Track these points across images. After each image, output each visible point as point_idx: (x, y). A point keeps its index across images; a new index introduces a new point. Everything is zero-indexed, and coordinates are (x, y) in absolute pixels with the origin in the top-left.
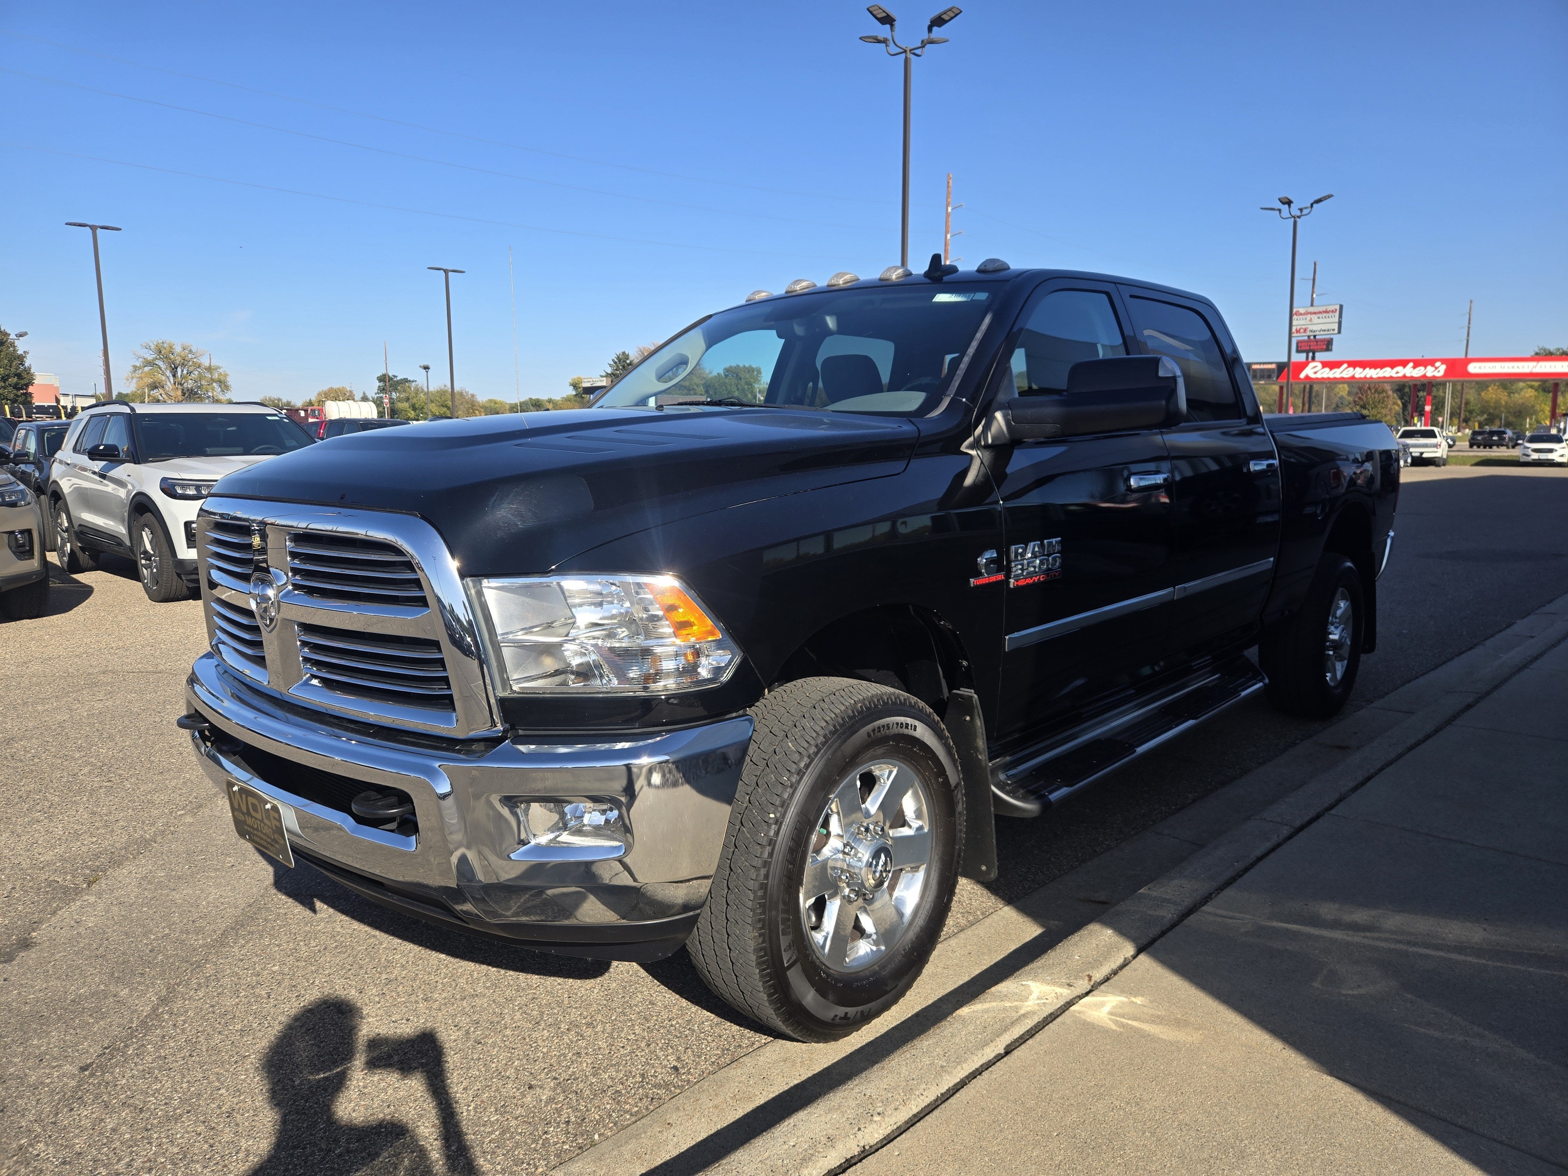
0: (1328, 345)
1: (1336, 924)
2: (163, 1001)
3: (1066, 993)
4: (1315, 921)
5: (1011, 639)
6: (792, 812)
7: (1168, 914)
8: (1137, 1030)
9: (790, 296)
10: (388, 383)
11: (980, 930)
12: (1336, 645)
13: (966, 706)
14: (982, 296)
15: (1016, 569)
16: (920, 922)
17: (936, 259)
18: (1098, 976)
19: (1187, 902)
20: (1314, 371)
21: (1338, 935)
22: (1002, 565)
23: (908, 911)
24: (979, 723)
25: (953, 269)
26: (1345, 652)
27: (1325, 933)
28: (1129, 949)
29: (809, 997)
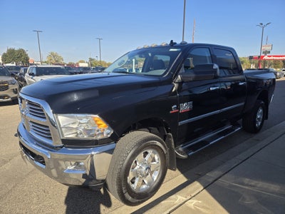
0: (269, 52)
1: (247, 185)
2: (14, 187)
3: (185, 199)
4: (243, 184)
5: (180, 123)
6: (126, 162)
7: (211, 180)
8: (198, 210)
9: (144, 48)
10: (91, 59)
11: (174, 180)
12: (259, 119)
13: (170, 137)
14: (179, 50)
15: (181, 109)
16: (158, 181)
17: (172, 41)
18: (193, 195)
19: (216, 177)
20: (266, 57)
21: (247, 188)
22: (178, 108)
23: (155, 179)
24: (172, 140)
25: (175, 43)
26: (261, 120)
27: (244, 187)
28: (202, 188)
29: (130, 198)
